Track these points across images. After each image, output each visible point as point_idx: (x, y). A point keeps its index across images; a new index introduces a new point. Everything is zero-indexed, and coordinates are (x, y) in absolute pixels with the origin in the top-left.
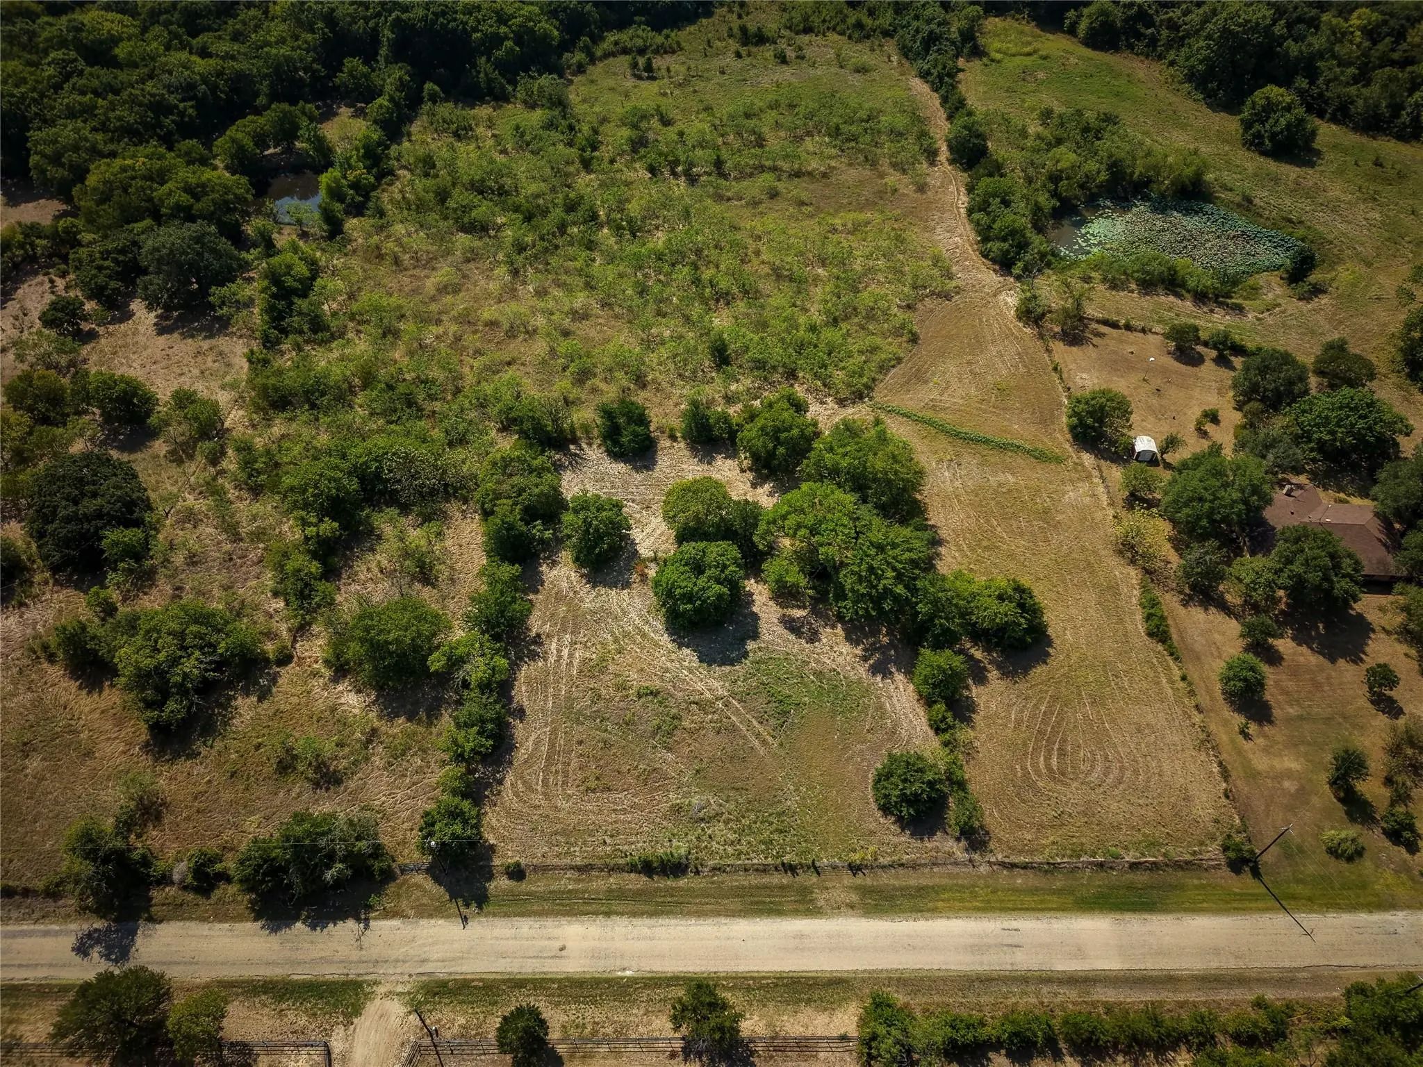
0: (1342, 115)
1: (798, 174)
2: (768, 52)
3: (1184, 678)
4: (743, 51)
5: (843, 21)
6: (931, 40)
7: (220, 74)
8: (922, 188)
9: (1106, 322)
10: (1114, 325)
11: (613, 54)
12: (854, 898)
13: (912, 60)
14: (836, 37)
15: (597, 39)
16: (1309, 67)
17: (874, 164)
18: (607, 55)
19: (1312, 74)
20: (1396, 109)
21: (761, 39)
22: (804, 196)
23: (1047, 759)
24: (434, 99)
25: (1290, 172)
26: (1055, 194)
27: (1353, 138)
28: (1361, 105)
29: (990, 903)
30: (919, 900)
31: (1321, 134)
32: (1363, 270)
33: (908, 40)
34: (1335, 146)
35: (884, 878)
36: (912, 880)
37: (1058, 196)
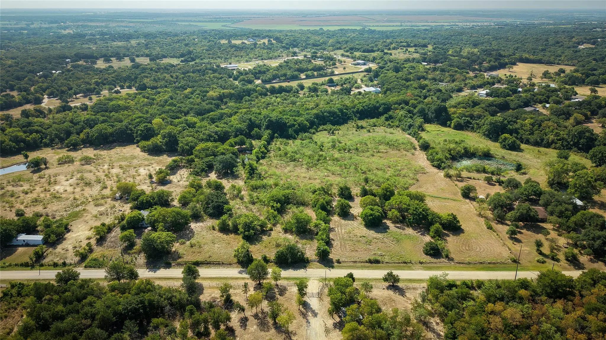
0: (527, 142)
1: (379, 152)
2: (365, 130)
3: (497, 235)
4: (358, 130)
5: (384, 124)
6: (410, 126)
7: (222, 131)
8: (413, 154)
9: (468, 178)
10: (470, 178)
11: (322, 131)
12: (421, 268)
13: (405, 132)
14: (383, 127)
15: (318, 127)
16: (516, 131)
17: (399, 150)
18: (320, 131)
19: (518, 133)
20: (542, 140)
21: (362, 128)
22: (381, 156)
23: (465, 248)
24: (277, 138)
25: (515, 153)
26: (450, 154)
27: (532, 147)
28: (532, 140)
29: (455, 269)
30: (438, 268)
31: (523, 146)
32: (537, 170)
33: (404, 127)
34: (527, 149)
35: (428, 265)
36: (435, 265)
37: (451, 155)
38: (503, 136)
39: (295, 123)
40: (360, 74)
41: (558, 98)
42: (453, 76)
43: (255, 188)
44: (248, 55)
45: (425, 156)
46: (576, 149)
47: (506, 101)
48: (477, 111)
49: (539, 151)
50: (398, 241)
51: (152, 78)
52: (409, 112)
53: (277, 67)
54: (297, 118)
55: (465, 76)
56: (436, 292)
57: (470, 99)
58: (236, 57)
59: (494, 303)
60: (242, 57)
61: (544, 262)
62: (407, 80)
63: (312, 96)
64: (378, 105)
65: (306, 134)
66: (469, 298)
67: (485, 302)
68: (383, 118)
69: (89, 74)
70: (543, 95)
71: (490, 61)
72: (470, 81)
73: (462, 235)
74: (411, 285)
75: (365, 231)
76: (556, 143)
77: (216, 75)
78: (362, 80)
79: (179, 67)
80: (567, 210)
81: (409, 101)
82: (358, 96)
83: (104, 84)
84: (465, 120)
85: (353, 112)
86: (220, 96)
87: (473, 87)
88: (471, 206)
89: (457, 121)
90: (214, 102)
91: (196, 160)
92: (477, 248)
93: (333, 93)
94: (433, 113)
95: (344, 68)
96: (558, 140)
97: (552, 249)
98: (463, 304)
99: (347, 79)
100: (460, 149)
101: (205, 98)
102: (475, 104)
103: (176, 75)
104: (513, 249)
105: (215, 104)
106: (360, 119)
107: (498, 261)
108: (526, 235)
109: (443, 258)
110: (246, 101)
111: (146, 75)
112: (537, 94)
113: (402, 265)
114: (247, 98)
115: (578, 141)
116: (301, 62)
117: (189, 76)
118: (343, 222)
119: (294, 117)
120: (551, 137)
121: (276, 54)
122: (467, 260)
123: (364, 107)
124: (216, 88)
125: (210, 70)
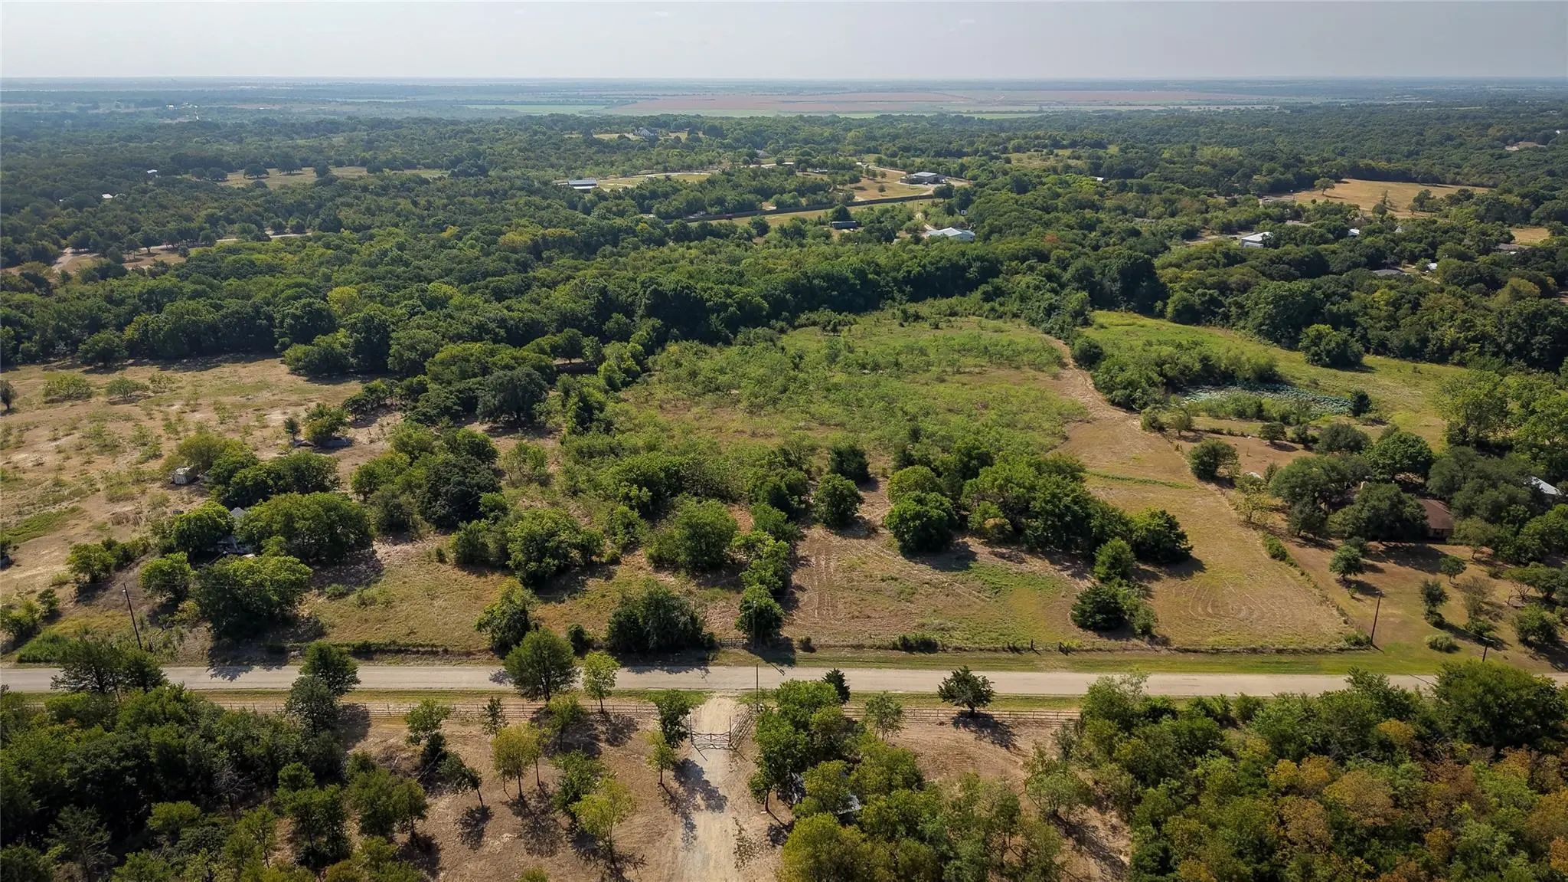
0: (1382, 349)
1: (959, 372)
2: (926, 325)
3: (1302, 574)
4: (905, 324)
5: (980, 308)
6: (1050, 310)
7: (521, 319)
8: (1056, 377)
9: (1213, 432)
10: (1219, 432)
11: (805, 325)
12: (1066, 664)
13: (1038, 326)
14: (975, 318)
15: (795, 315)
16: (1346, 321)
17: (1018, 368)
18: (801, 325)
19: (1353, 324)
20: (1424, 341)
21: (917, 317)
22: (965, 381)
23: (1205, 609)
24: (676, 339)
25: (1348, 374)
26: (1161, 374)
27: (1396, 362)
28: (1396, 342)
29: (1171, 669)
30: (1117, 666)
31: (1368, 359)
32: (1413, 414)
33: (1034, 316)
34: (1381, 365)
35: (1087, 656)
36: (1109, 657)
37: (1165, 376)
38: (1313, 330)
39: (729, 301)
40: (921, 201)
41: (1461, 248)
42: (1172, 202)
43: (586, 455)
44: (630, 160)
45: (1090, 381)
46: (1522, 363)
47: (1318, 254)
48: (1236, 274)
49: (1415, 370)
50: (997, 590)
51: (363, 207)
52: (1050, 277)
53: (701, 184)
54: (734, 288)
55: (1204, 202)
56: (1108, 727)
57: (1218, 249)
58: (597, 164)
59: (1298, 759)
60: (612, 164)
61: (1451, 649)
62: (1047, 210)
63: (787, 246)
64: (963, 261)
65: (760, 330)
66: (1213, 748)
67: (1267, 757)
68: (977, 295)
69: (197, 199)
70: (1420, 241)
71: (1271, 172)
72: (1220, 214)
73: (1196, 574)
74: (1028, 713)
75: (899, 564)
76: (1464, 350)
77: (537, 199)
78: (926, 214)
79: (440, 184)
80: (1512, 500)
81: (1050, 252)
82: (912, 247)
83: (231, 222)
84: (1204, 295)
85: (895, 280)
86: (536, 244)
87: (1228, 229)
88: (1223, 499)
89: (1185, 300)
90: (514, 256)
91: (432, 386)
92: (1240, 610)
93: (846, 239)
94: (1114, 280)
95: (882, 190)
96: (1469, 341)
97: (1476, 611)
98: (1195, 766)
99: (887, 211)
100: (1190, 360)
101: (493, 248)
102: (1233, 259)
103: (429, 202)
104: (1353, 613)
105: (517, 262)
106: (914, 298)
107: (1309, 645)
108: (1393, 575)
109: (1135, 636)
110: (604, 256)
111: (349, 200)
112: (1404, 239)
113: (1004, 655)
114: (608, 248)
115: (1527, 340)
116: (766, 174)
117: (463, 203)
118: (836, 540)
119: (726, 286)
120: (1450, 333)
121: (703, 158)
122: (1211, 641)
123: (924, 267)
124: (525, 226)
125: (521, 189)
